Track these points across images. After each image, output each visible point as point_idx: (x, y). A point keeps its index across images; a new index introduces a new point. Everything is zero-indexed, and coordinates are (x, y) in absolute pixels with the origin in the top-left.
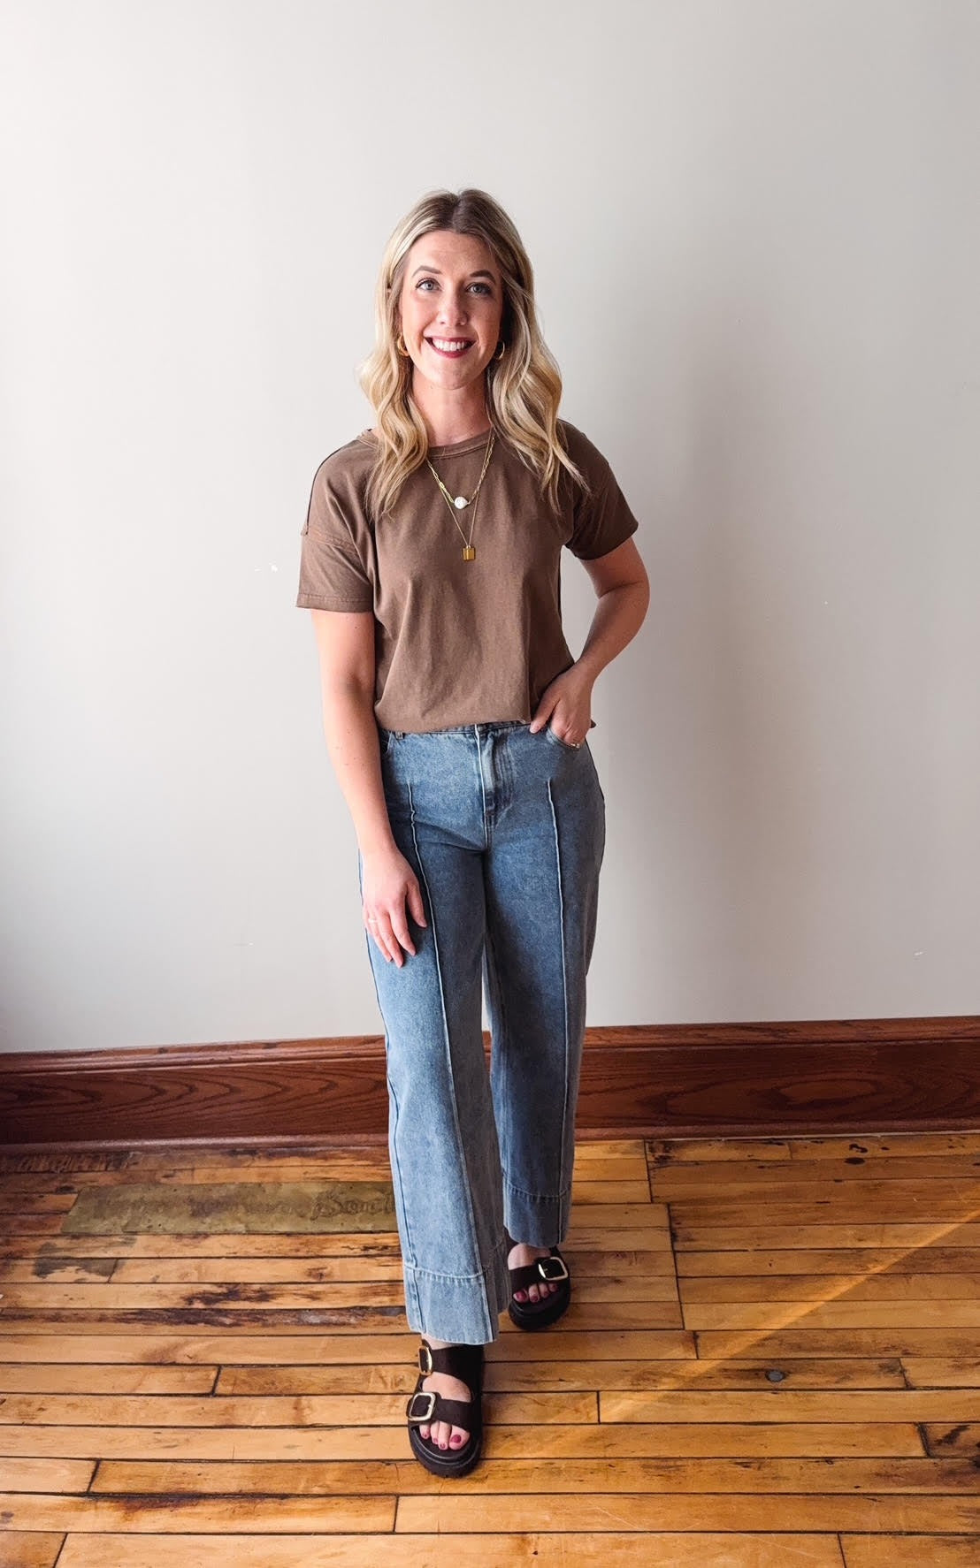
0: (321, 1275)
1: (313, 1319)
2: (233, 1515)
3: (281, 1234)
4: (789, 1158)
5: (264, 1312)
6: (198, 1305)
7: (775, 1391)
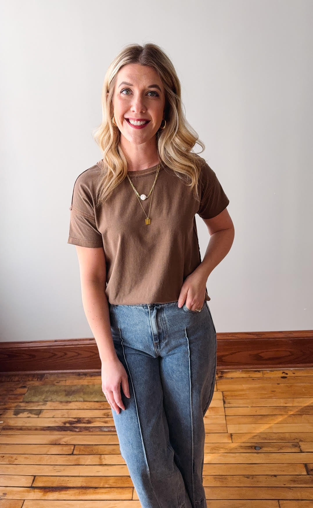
0: (108, 415)
1: (106, 429)
2: (79, 494)
3: (95, 402)
4: (262, 376)
5: (89, 427)
6: (68, 425)
7: (258, 453)
